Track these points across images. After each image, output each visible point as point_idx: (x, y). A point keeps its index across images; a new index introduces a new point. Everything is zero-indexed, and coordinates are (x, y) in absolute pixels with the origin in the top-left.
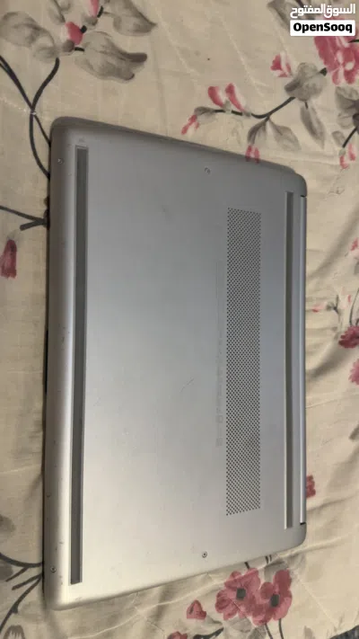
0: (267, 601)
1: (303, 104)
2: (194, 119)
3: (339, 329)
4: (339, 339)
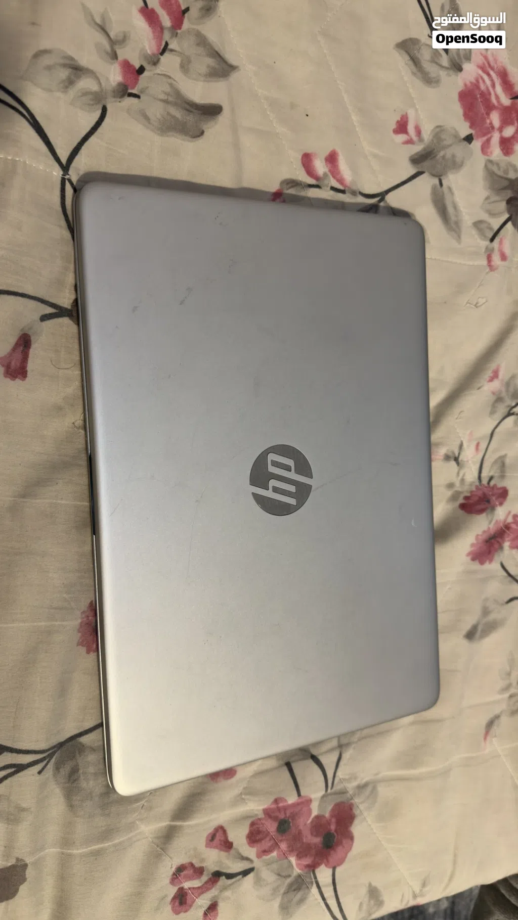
0: (317, 840)
1: (436, 181)
2: (277, 196)
3: (458, 487)
4: (461, 500)
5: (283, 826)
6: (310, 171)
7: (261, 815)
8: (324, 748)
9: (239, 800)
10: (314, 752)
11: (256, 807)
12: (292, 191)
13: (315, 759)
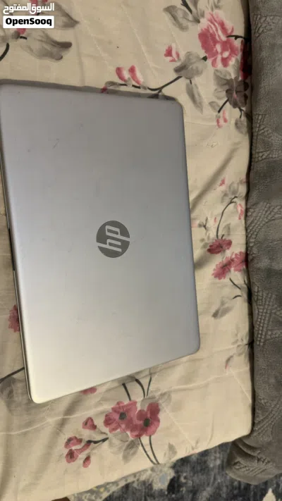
0: (141, 422)
1: (188, 81)
2: (104, 90)
3: (206, 241)
4: (208, 248)
5: (122, 416)
6: (121, 77)
7: (111, 411)
8: (142, 375)
9: (99, 404)
10: (137, 377)
11: (108, 407)
12: (112, 88)
13: (137, 381)
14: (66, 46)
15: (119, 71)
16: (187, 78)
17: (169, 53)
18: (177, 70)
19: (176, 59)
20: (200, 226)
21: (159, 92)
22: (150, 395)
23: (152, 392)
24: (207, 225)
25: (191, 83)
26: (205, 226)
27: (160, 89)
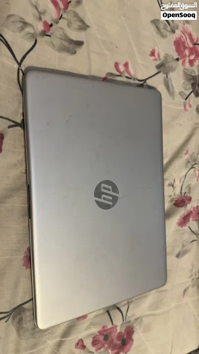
0: (119, 342)
1: (165, 75)
2: (105, 79)
3: (173, 197)
4: (174, 202)
5: (106, 337)
6: (118, 70)
9: (88, 328)
10: (118, 306)
11: (95, 330)
12: (110, 77)
14: (80, 44)
15: (116, 65)
16: (164, 73)
17: (153, 54)
18: (158, 67)
19: (158, 59)
20: (169, 185)
21: (144, 83)
22: (127, 320)
23: (129, 317)
24: (175, 185)
25: (167, 77)
26: (173, 186)
27: (145, 80)
